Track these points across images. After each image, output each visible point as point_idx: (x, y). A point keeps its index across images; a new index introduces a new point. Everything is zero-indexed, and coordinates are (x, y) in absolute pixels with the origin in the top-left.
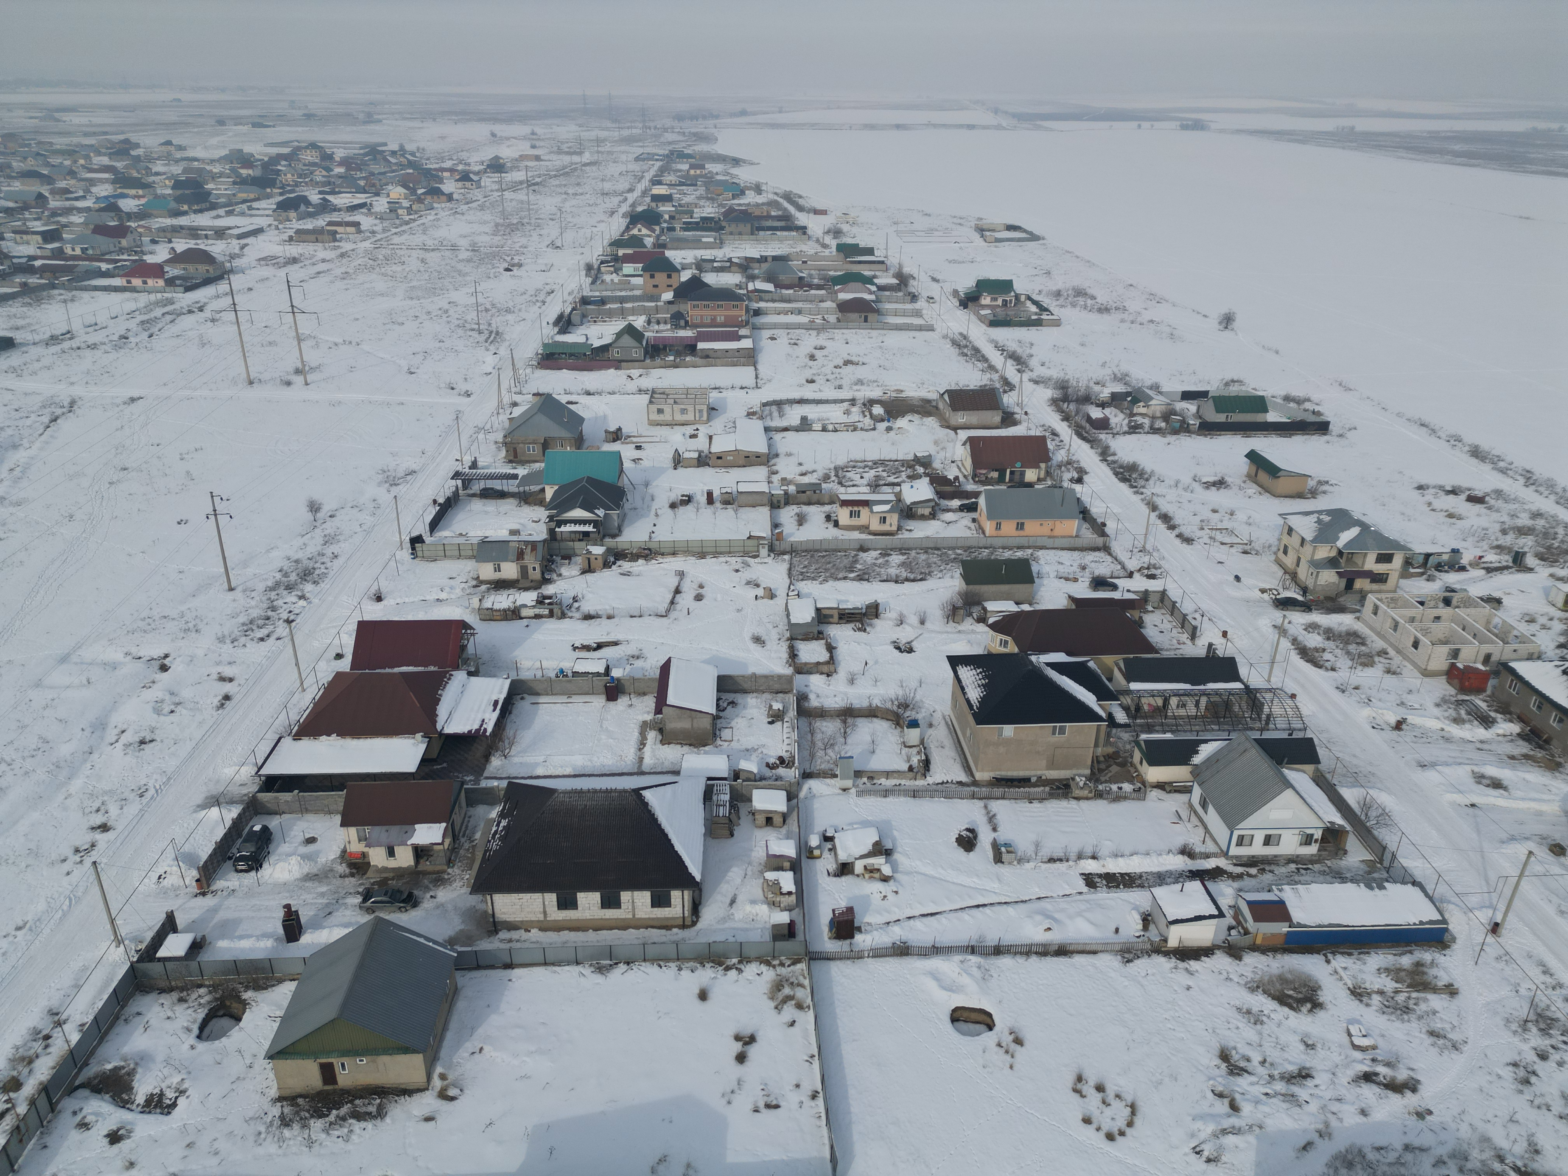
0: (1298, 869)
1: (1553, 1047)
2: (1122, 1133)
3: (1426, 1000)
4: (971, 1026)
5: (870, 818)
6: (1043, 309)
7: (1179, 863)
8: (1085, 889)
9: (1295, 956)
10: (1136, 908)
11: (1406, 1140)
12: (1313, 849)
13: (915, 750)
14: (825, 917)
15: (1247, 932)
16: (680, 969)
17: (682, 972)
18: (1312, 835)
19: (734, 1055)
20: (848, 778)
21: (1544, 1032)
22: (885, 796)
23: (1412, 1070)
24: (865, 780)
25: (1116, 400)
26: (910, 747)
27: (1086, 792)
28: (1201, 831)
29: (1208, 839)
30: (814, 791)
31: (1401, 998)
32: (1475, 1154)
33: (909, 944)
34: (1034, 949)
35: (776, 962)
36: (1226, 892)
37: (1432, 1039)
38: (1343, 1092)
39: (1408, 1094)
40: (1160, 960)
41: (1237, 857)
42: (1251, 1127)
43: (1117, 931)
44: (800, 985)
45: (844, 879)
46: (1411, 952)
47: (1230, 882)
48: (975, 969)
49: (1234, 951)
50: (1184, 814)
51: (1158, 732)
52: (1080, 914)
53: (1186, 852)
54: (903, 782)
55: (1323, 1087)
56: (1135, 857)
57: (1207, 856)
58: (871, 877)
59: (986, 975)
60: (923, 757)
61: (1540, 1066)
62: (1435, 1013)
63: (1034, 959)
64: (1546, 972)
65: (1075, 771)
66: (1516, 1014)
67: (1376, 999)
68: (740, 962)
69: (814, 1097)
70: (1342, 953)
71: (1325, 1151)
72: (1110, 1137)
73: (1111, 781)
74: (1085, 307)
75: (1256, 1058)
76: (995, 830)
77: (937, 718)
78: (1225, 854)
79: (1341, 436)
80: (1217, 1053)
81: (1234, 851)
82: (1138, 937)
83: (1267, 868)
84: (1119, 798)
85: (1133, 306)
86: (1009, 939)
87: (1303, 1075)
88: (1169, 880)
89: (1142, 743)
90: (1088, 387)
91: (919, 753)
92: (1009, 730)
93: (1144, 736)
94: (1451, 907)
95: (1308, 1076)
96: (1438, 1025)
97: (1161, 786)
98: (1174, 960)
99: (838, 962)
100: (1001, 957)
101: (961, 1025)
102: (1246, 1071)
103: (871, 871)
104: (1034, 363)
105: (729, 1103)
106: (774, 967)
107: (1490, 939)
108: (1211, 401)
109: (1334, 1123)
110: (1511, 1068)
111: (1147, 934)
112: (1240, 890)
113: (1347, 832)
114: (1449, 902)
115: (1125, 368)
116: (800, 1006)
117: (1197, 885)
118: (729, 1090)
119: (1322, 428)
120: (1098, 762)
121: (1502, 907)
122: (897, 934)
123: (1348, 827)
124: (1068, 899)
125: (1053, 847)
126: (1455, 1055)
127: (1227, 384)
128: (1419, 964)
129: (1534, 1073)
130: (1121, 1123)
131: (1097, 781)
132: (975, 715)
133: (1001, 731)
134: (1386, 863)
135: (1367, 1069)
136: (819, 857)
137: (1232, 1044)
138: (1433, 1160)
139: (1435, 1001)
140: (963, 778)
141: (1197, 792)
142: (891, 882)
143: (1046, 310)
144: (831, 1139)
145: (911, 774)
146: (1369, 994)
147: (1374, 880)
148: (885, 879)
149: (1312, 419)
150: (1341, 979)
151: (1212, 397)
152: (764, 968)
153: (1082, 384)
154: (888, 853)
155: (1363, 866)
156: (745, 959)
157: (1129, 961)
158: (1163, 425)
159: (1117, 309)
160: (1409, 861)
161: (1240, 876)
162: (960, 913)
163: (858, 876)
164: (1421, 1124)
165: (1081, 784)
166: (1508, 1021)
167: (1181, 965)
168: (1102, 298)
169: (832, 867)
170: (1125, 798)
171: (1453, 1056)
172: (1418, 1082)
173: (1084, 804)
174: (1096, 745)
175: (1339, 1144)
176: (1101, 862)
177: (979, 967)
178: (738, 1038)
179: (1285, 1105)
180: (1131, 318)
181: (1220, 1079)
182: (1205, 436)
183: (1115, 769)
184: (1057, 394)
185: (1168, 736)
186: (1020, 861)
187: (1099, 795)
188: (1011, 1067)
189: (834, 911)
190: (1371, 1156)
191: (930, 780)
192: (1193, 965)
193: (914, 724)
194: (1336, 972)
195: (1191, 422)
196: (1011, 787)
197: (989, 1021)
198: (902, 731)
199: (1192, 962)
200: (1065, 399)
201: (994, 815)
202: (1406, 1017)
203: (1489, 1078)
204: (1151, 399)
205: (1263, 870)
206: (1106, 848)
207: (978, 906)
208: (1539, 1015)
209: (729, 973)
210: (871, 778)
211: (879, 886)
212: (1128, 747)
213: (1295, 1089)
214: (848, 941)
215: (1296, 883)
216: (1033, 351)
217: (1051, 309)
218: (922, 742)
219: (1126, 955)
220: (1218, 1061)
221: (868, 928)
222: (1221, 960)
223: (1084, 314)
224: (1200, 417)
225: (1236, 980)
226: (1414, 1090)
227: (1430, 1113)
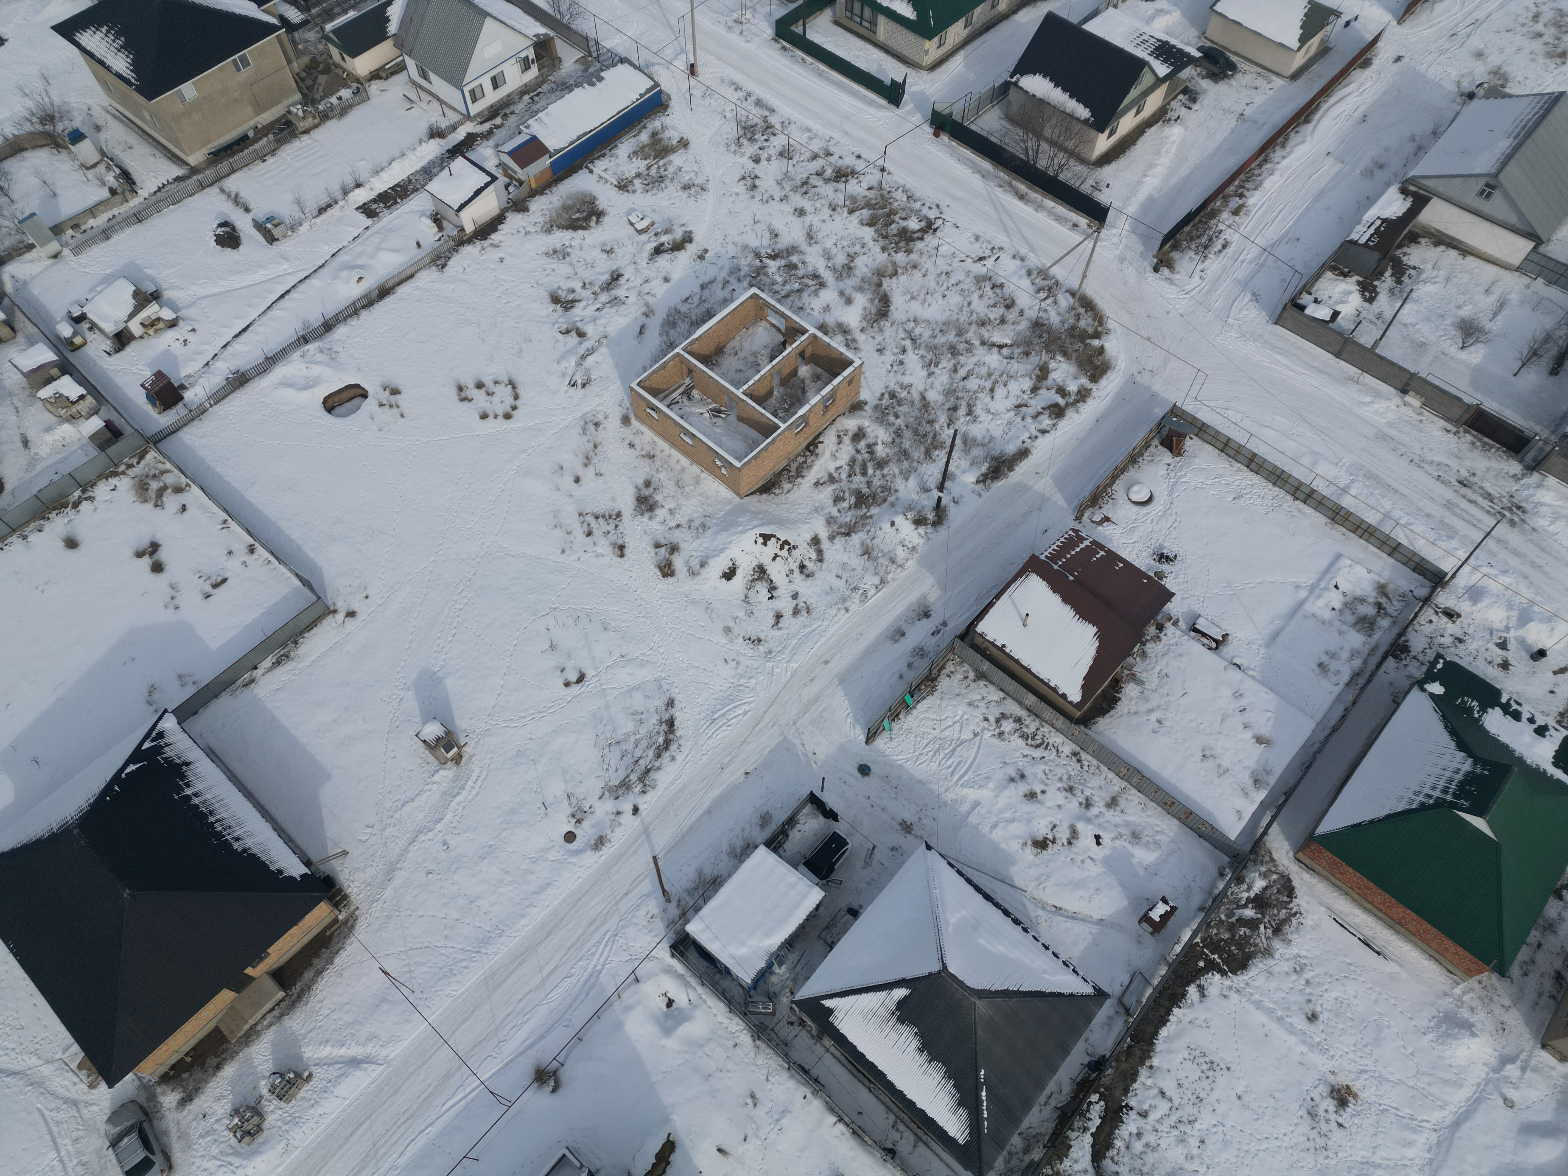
0: (531, 98)
1: (760, 149)
2: (514, 408)
3: (670, 162)
4: (348, 405)
5: (109, 271)
7: (433, 149)
8: (369, 222)
9: (566, 181)
10: (423, 214)
11: (700, 282)
12: (534, 72)
13: (101, 168)
14: (139, 398)
15: (521, 183)
16: (25, 538)
17: (29, 539)
18: (527, 57)
19: (148, 569)
20: (49, 241)
21: (752, 140)
22: (108, 238)
23: (683, 225)
24: (70, 232)
26: (94, 166)
27: (310, 120)
28: (436, 104)
29: (446, 110)
30: (21, 276)
31: (653, 171)
32: (743, 263)
33: (242, 370)
34: (358, 305)
35: (122, 468)
36: (486, 153)
37: (687, 192)
38: (646, 273)
39: (688, 245)
40: (467, 249)
41: (478, 115)
42: (599, 341)
43: (419, 245)
44: (163, 472)
45: (131, 350)
46: (645, 127)
47: (485, 143)
48: (319, 355)
49: (519, 206)
50: (413, 95)
51: (339, 15)
52: (378, 249)
53: (435, 133)
54: (115, 211)
55: (632, 279)
56: (394, 164)
57: (454, 128)
58: (156, 331)
59: (332, 356)
60: (118, 171)
61: (759, 169)
62: (680, 169)
63: (364, 314)
64: (738, 88)
65: (285, 103)
66: (730, 136)
67: (637, 182)
68: (84, 491)
69: (252, 550)
70: (598, 158)
71: (654, 325)
72: (507, 416)
73: (327, 94)
75: (578, 286)
76: (247, 210)
77: (100, 116)
78: (468, 117)
80: (549, 300)
81: (475, 109)
82: (439, 240)
83: (508, 112)
84: (344, 110)
86: (330, 310)
87: (616, 277)
88: (435, 171)
89: (331, 35)
91: (109, 168)
92: (188, 89)
93: (329, 27)
94: (656, 67)
95: (619, 276)
96: (686, 178)
97: (376, 75)
98: (478, 243)
99: (185, 429)
100: (334, 330)
101: (339, 410)
102: (576, 301)
103: (151, 324)
105: (177, 608)
106: (123, 473)
107: (693, 82)
109: (651, 300)
110: (742, 183)
111: (445, 233)
112: (497, 146)
113: (552, 38)
114: (653, 64)
116: (178, 490)
117: (460, 161)
118: (168, 599)
120: (302, 80)
121: (690, 47)
122: (223, 369)
123: (552, 33)
124: (359, 240)
125: (315, 197)
126: (705, 195)
128: (654, 134)
129: (756, 177)
130: (510, 401)
131: (314, 102)
132: (139, 90)
133: (180, 94)
134: (594, 54)
135: (654, 244)
136: (85, 343)
137: (555, 286)
138: (720, 285)
139: (677, 159)
140: (178, 171)
141: (410, 63)
142: (181, 324)
144: (291, 570)
145: (118, 199)
146: (631, 182)
147: (592, 74)
148: (173, 324)
150: (607, 181)
152: (113, 481)
154: (155, 296)
155: (579, 67)
156: (87, 486)
157: (443, 266)
160: (611, 42)
161: (490, 133)
162: (270, 313)
163: (141, 337)
164: (705, 263)
165: (300, 113)
166: (728, 146)
167: (486, 243)
169: (107, 345)
170: (351, 106)
171: (704, 197)
172: (690, 232)
173: (316, 134)
174: (289, 62)
175: (661, 315)
176: (368, 186)
177: (321, 351)
178: (140, 555)
179: (614, 310)
181: (561, 320)
183: (322, 79)
185: (352, 14)
186: (293, 228)
187: (325, 117)
188: (402, 416)
189: (142, 386)
190: (684, 309)
191: (143, 193)
192: (495, 237)
193: (77, 136)
194: (601, 177)
196: (232, 155)
197: (360, 391)
198: (70, 152)
199: (493, 236)
201: (237, 195)
202: (663, 185)
203: (731, 199)
205: (506, 115)
206: (363, 169)
207: (282, 296)
208: (744, 128)
209: (80, 507)
210: (75, 227)
211: (171, 334)
212: (321, 47)
213: (615, 292)
214: (180, 405)
215: (537, 112)
218: (103, 154)
219: (439, 263)
220: (553, 306)
221: (191, 380)
222: (514, 220)
225: (533, 230)
226: (690, 241)
227: (706, 251)
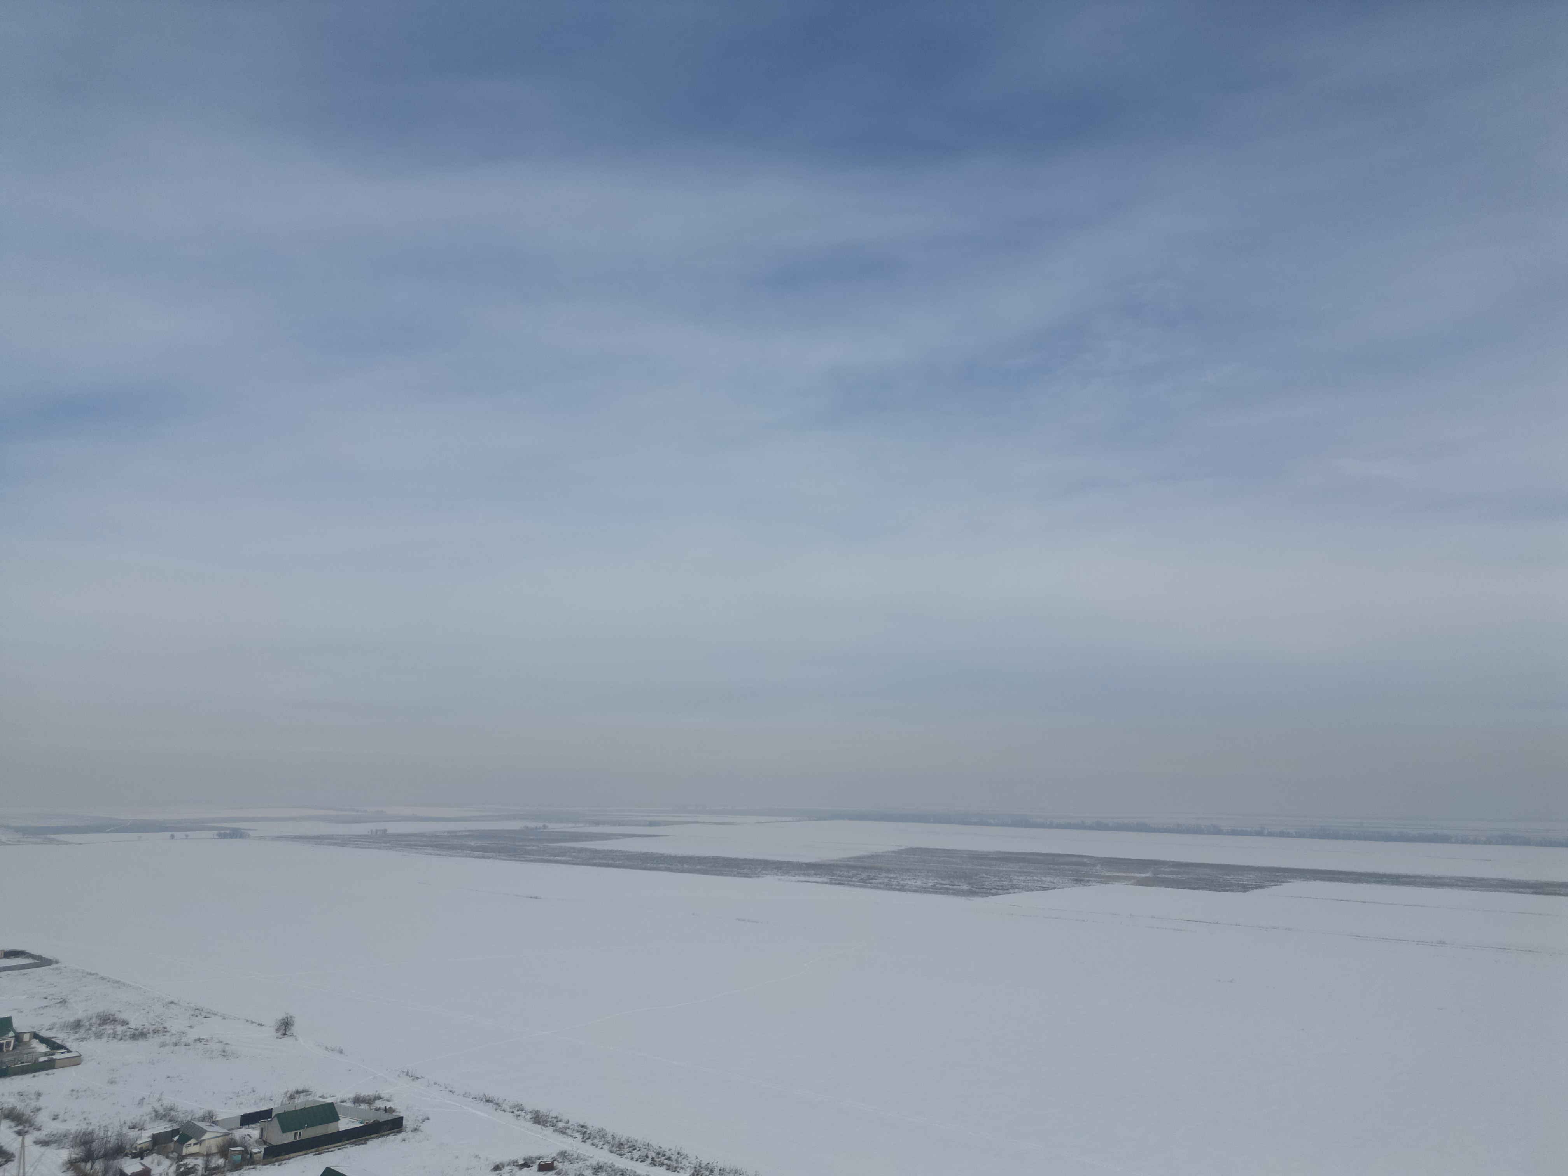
6: (54, 1046)
25: (159, 1143)
74: (115, 1035)
79: (415, 1130)
85: (175, 1026)
90: (120, 1135)
104: (42, 1118)
108: (276, 1121)
115: (168, 1101)
119: (395, 1125)
127: (292, 1097)
143: (60, 1047)
149: (385, 1117)
151: (277, 1115)
153: (113, 1133)
158: (221, 1161)
159: (155, 1032)
168: (136, 1021)
180: (174, 1040)
182: (273, 1163)
184: (77, 1153)
195: (255, 1150)
200: (89, 1157)
204: (204, 1132)
216: (40, 1103)
217: (68, 1045)
223: (114, 1044)
224: (265, 1142)
